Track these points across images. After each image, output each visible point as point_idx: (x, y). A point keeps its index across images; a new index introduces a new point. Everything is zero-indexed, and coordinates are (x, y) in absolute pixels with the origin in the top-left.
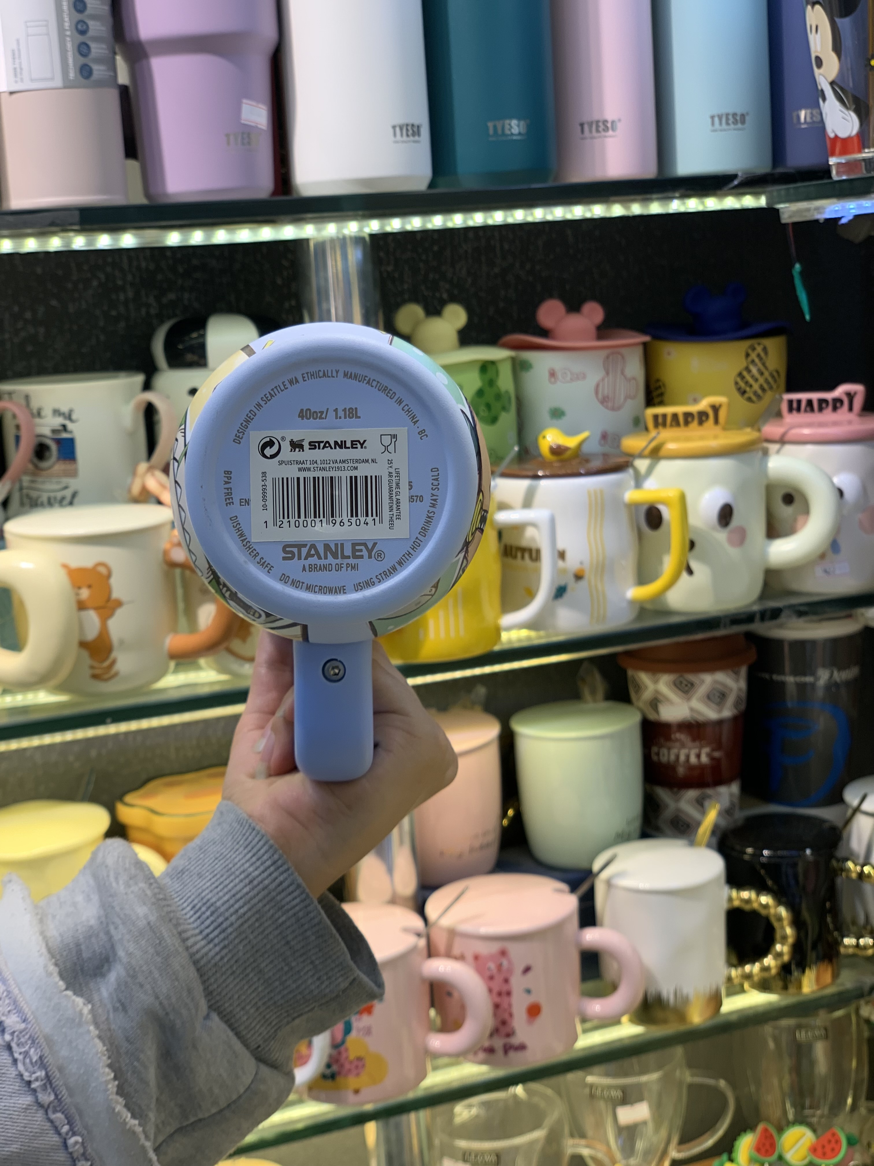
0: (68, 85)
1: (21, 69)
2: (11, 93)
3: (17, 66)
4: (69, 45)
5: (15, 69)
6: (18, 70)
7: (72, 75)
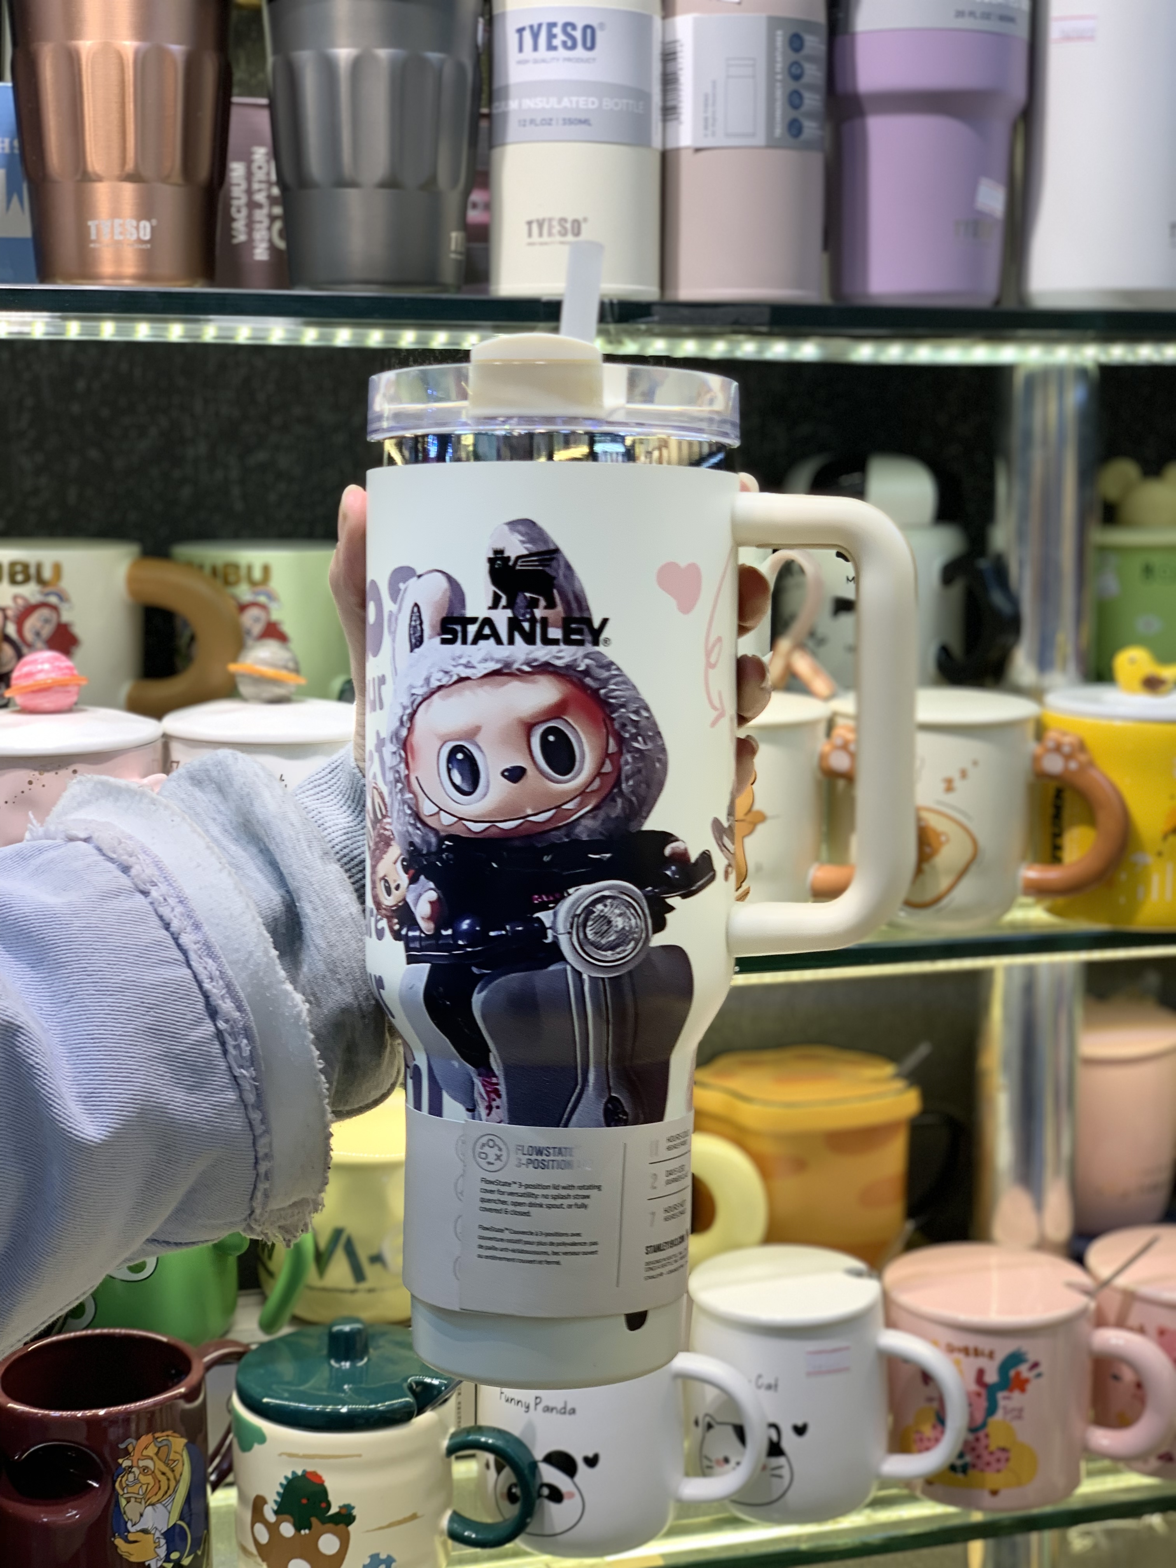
0: (772, 144)
1: (714, 119)
2: (698, 150)
3: (709, 114)
4: (779, 93)
5: (706, 119)
6: (710, 121)
7: (778, 131)
